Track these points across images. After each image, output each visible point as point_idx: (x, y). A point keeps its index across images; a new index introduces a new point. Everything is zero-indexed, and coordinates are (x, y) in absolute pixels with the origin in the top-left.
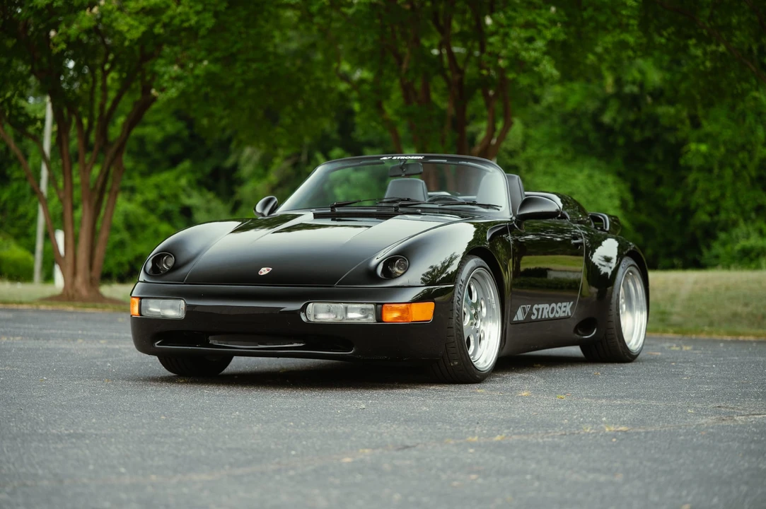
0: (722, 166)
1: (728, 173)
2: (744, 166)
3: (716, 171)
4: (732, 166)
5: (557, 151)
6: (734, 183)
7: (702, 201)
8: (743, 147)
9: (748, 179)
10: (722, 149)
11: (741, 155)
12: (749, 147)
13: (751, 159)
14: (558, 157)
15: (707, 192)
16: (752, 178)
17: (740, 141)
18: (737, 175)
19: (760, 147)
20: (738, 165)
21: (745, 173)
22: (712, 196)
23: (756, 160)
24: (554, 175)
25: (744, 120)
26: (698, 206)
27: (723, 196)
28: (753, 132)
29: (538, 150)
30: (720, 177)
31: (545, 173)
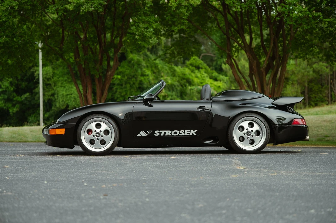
0: (126, 83)
1: (128, 86)
2: (134, 83)
3: (124, 85)
4: (129, 83)
5: (66, 78)
6: (130, 89)
7: (119, 96)
8: (133, 77)
9: (135, 88)
10: (126, 77)
11: (133, 79)
12: (135, 76)
13: (136, 81)
14: (66, 81)
15: (121, 93)
16: (137, 88)
17: (133, 74)
18: (131, 87)
19: (139, 77)
20: (132, 83)
21: (134, 86)
22: (122, 95)
23: (138, 81)
24: (65, 87)
25: (134, 67)
26: (118, 98)
27: (126, 94)
28: (137, 71)
29: (58, 78)
30: (125, 87)
31: (61, 87)
